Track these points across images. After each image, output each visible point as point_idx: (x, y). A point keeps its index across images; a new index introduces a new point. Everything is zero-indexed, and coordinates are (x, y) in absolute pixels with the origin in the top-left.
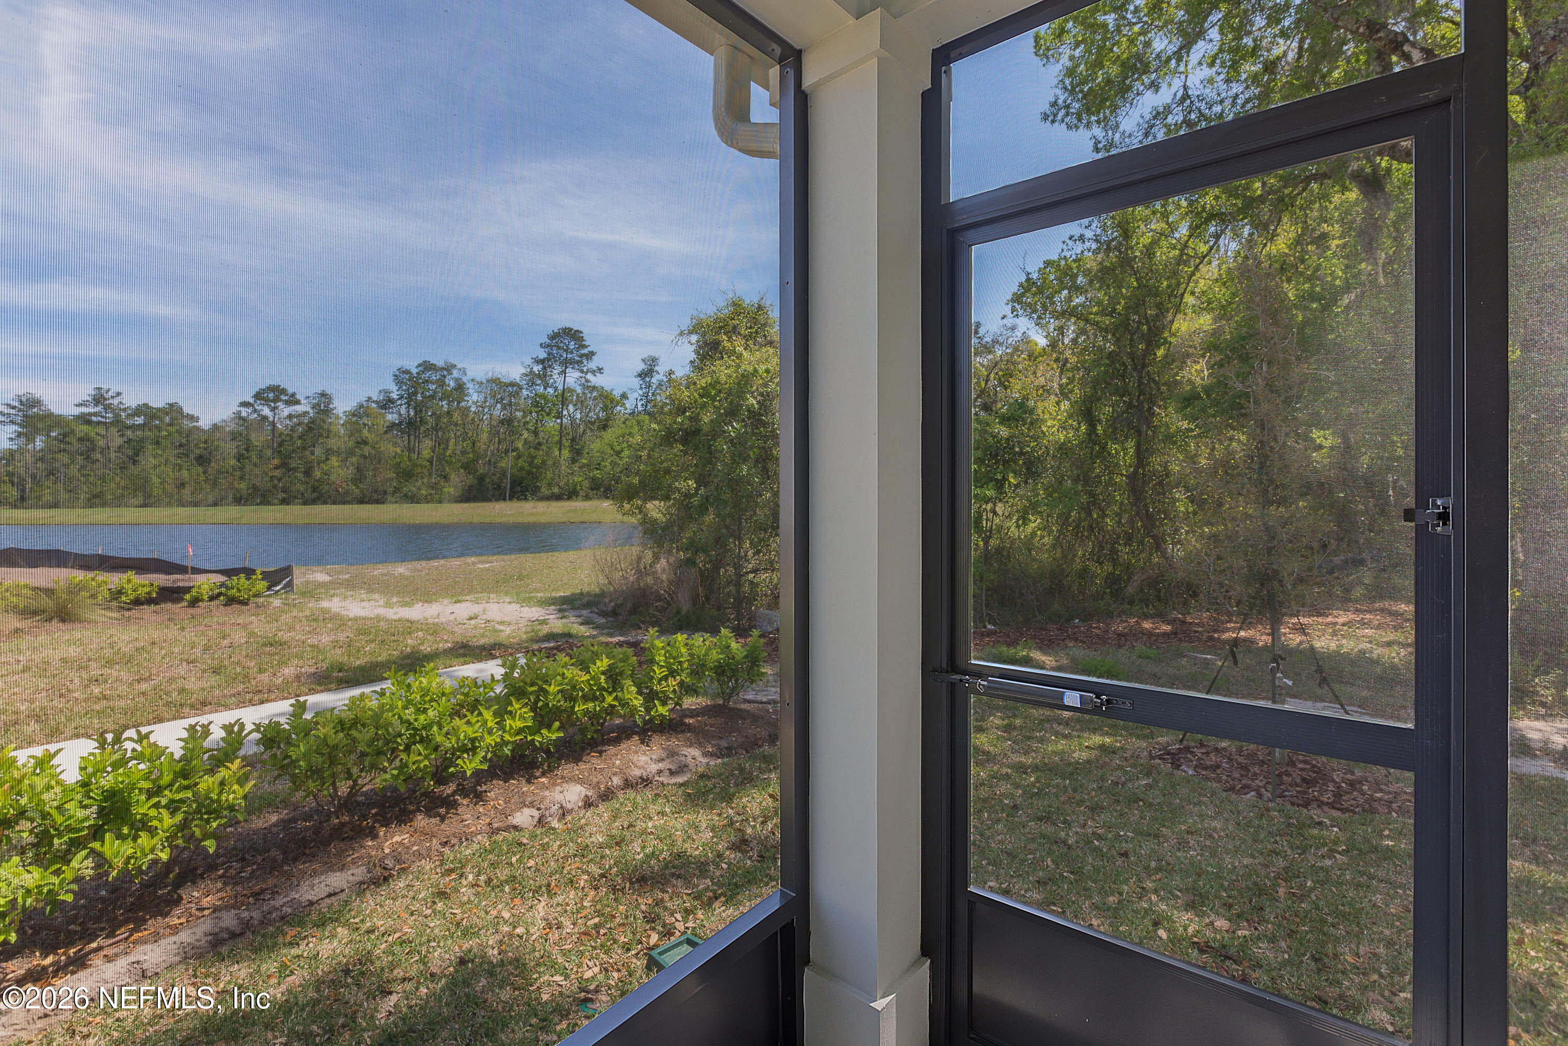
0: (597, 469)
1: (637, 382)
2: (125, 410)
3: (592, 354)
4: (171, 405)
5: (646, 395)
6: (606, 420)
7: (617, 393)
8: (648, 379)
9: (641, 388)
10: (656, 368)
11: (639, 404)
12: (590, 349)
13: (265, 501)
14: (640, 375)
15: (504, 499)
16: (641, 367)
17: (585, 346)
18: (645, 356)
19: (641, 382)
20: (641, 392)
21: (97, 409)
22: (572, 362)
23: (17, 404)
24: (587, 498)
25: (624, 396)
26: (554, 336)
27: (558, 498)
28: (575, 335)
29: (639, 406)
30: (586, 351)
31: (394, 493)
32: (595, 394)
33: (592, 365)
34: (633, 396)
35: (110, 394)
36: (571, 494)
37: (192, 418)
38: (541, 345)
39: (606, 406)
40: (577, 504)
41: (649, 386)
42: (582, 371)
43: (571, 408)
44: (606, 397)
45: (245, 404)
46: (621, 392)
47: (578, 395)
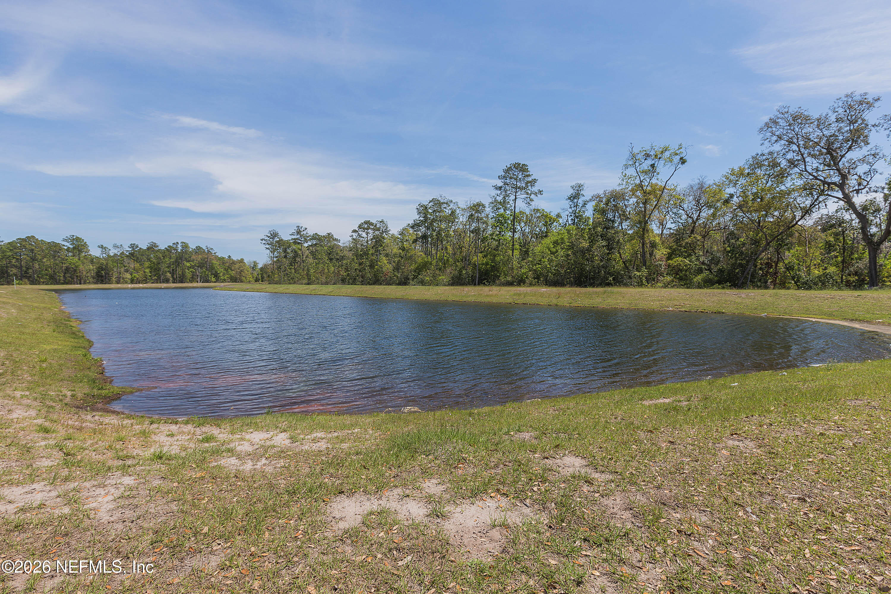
0: (539, 264)
1: (567, 204)
2: (308, 237)
3: (535, 181)
4: (329, 234)
5: (574, 212)
6: (546, 232)
7: (553, 215)
8: (575, 201)
9: (571, 208)
10: (582, 192)
11: (570, 219)
12: (533, 177)
13: (354, 283)
14: (569, 198)
15: (475, 284)
16: (571, 192)
17: (528, 176)
18: (573, 184)
19: (571, 203)
20: (571, 211)
21: (298, 236)
22: (521, 188)
23: (269, 235)
24: (531, 285)
25: (559, 216)
26: (508, 170)
27: (510, 284)
28: (522, 168)
29: (569, 220)
30: (530, 179)
31: (413, 279)
32: (538, 215)
33: (535, 189)
34: (564, 215)
35: (303, 229)
36: (521, 282)
37: (336, 240)
38: (499, 177)
39: (546, 222)
40: (522, 289)
41: (576, 206)
42: (527, 194)
43: (523, 224)
44: (546, 216)
45: (355, 231)
46: (556, 213)
47: (527, 216)
